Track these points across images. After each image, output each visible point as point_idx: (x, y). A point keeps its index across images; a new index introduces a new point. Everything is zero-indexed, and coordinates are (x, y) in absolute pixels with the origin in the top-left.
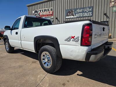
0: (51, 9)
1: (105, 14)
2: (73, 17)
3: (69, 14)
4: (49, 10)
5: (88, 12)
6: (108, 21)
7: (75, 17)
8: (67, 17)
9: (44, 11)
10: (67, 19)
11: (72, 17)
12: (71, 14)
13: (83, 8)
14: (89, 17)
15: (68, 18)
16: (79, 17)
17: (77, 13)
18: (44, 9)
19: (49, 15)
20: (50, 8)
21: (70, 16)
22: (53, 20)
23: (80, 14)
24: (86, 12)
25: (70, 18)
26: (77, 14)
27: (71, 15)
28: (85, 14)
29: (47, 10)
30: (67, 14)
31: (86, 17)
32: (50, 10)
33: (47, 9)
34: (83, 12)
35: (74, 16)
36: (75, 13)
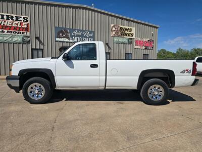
0: (24, 18)
1: (107, 44)
2: (68, 41)
3: (61, 34)
4: (20, 19)
5: (89, 38)
6: (109, 53)
7: (71, 41)
8: (57, 39)
9: (5, 17)
10: (57, 41)
11: (67, 40)
12: (64, 35)
13: (82, 31)
15: (61, 42)
17: (74, 36)
18: (5, 14)
19: (19, 27)
20: (22, 17)
22: (29, 39)
23: (78, 38)
24: (85, 37)
25: (63, 42)
27: (64, 37)
29: (14, 18)
32: (22, 19)
33: (14, 16)
34: (82, 36)
35: (69, 39)
36: (71, 35)
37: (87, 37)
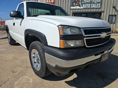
1: (114, 7)
2: (80, 8)
3: (74, 4)
6: (116, 15)
7: (82, 8)
10: (71, 9)
11: (78, 7)
12: (77, 4)
14: (97, 8)
16: (86, 9)
17: (84, 3)
19: (50, 3)
21: (76, 6)
23: (87, 4)
26: (84, 5)
28: (93, 5)
30: (73, 4)
31: (94, 8)
34: (91, 3)
36: (82, 3)
37: (95, 3)
